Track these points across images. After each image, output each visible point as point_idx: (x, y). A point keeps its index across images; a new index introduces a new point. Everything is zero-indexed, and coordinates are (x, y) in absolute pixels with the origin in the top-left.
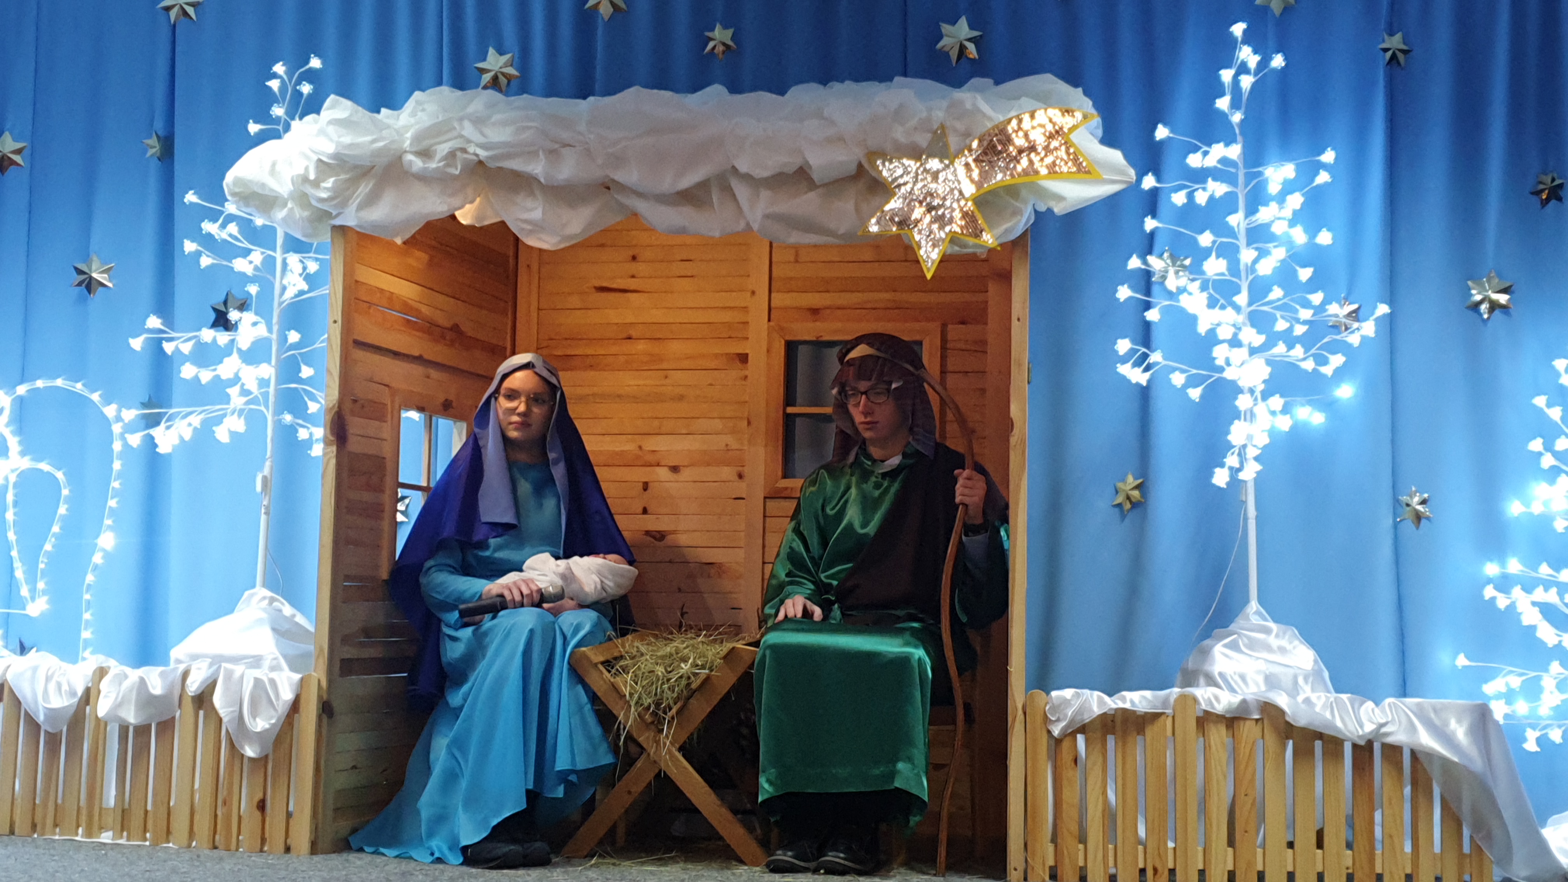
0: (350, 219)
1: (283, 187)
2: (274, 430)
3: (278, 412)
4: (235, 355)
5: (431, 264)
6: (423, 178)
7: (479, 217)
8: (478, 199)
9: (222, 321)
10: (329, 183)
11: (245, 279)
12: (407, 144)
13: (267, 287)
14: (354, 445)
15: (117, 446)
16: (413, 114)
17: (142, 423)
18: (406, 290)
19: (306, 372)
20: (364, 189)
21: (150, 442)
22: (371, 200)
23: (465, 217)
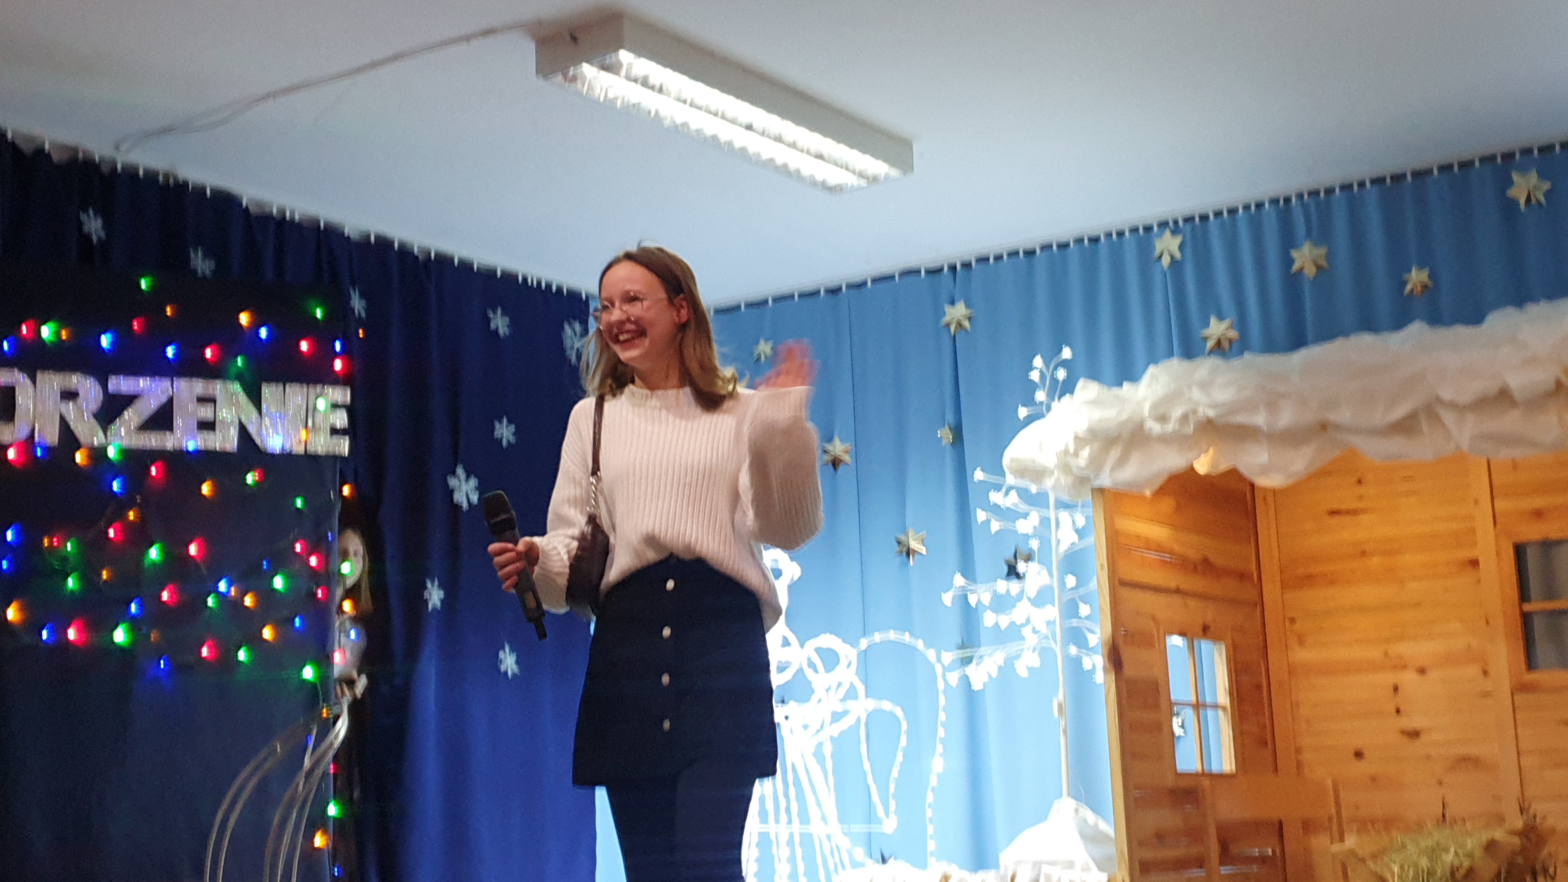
0: (1105, 480)
1: (1049, 460)
2: (1063, 660)
3: (1065, 645)
4: (1025, 599)
5: (1178, 508)
6: (1164, 439)
7: (1214, 465)
8: (1211, 451)
9: (1013, 572)
10: (1085, 453)
11: (1027, 537)
12: (1146, 413)
13: (1045, 542)
14: (1129, 670)
15: (941, 685)
16: (1150, 385)
17: (958, 664)
18: (1158, 532)
19: (1084, 610)
20: (1115, 454)
21: (966, 680)
22: (1121, 462)
23: (1202, 466)
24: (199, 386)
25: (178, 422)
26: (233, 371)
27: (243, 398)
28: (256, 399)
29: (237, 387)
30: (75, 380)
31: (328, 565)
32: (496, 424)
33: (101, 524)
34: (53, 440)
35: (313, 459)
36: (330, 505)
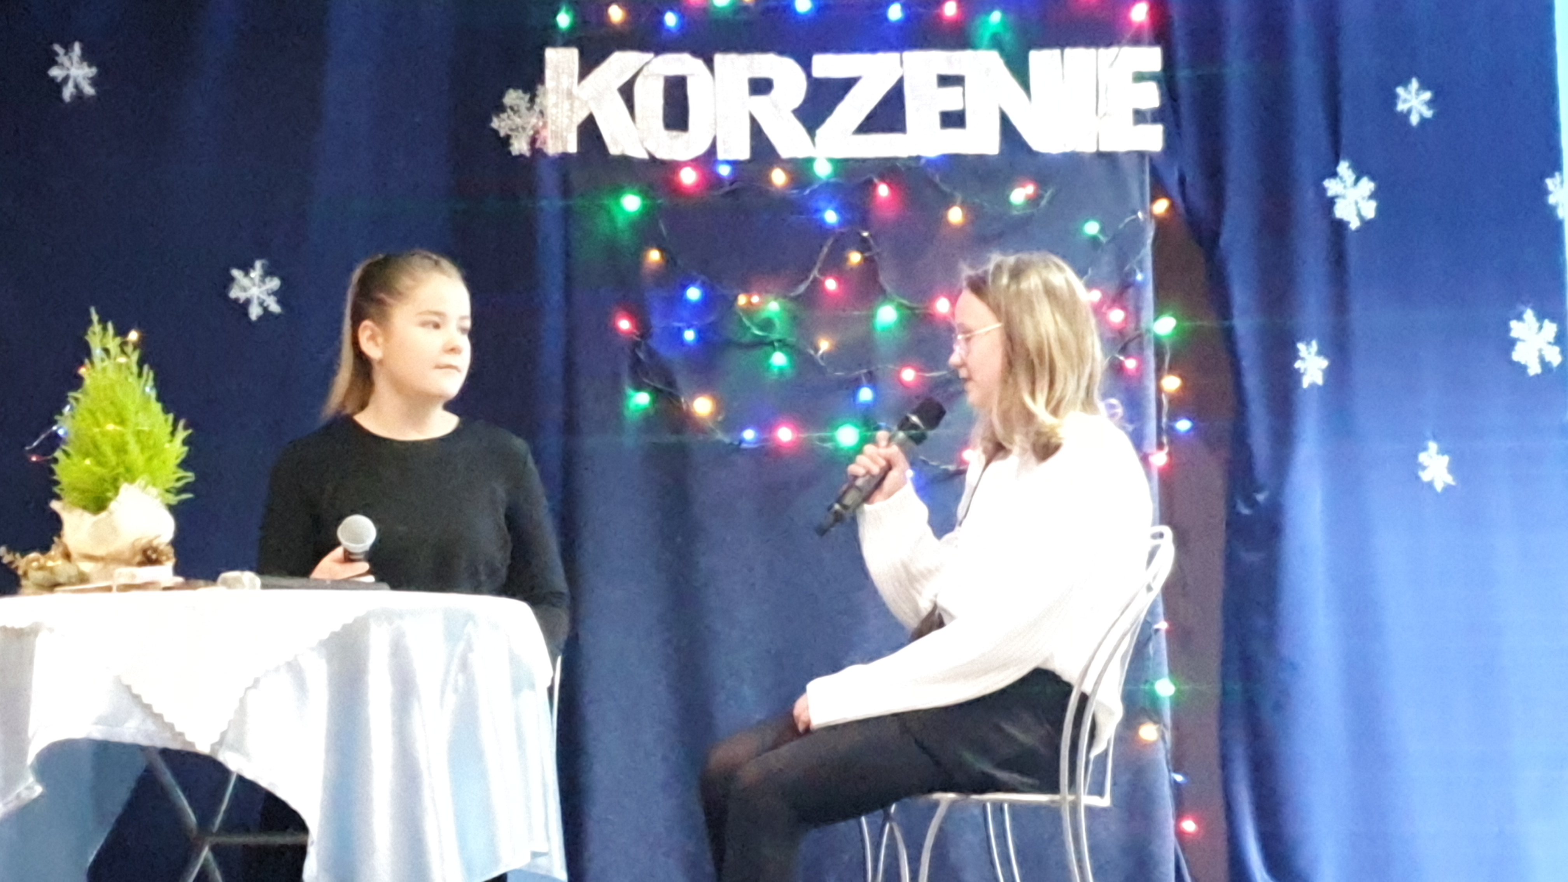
25: (912, 117)
26: (986, 35)
27: (1004, 73)
28: (1022, 75)
29: (994, 58)
30: (767, 63)
31: (1138, 320)
32: (1400, 90)
33: (815, 273)
34: (743, 152)
35: (1108, 159)
36: (1137, 229)
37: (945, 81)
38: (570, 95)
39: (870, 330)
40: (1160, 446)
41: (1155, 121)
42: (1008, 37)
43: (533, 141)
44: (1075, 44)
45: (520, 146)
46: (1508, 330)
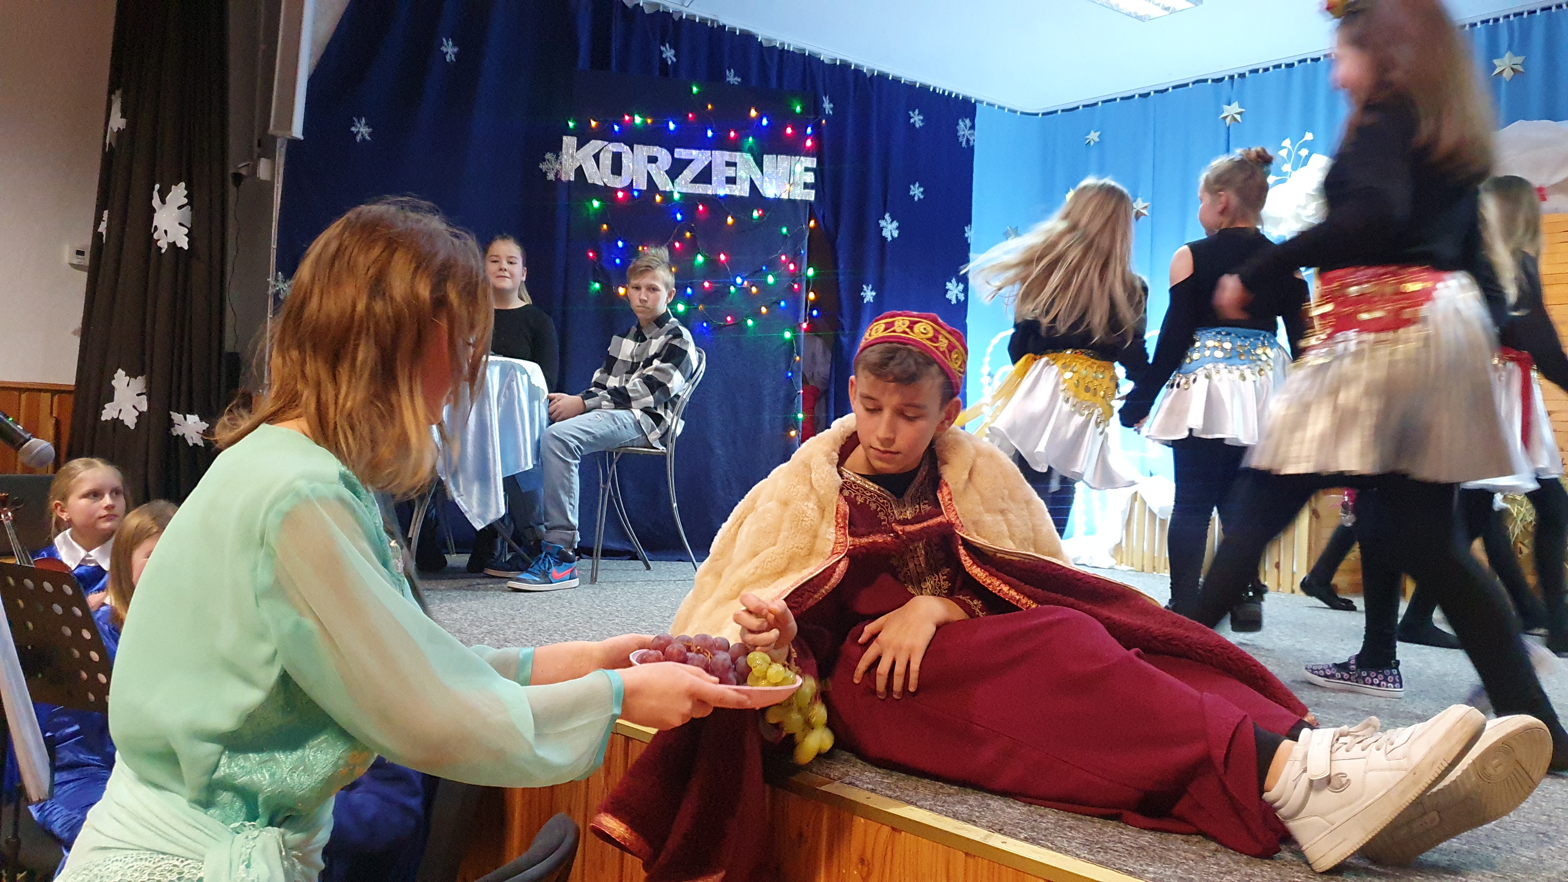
24: (727, 156)
25: (714, 178)
26: (746, 147)
27: (753, 163)
28: (760, 164)
29: (749, 156)
30: (655, 150)
31: (800, 270)
32: (912, 187)
33: (671, 240)
34: (644, 187)
35: (792, 202)
36: (802, 232)
37: (729, 164)
38: (572, 156)
39: (692, 265)
40: (805, 321)
41: (812, 188)
42: (755, 148)
43: (556, 175)
44: (782, 154)
45: (551, 176)
46: (946, 285)
